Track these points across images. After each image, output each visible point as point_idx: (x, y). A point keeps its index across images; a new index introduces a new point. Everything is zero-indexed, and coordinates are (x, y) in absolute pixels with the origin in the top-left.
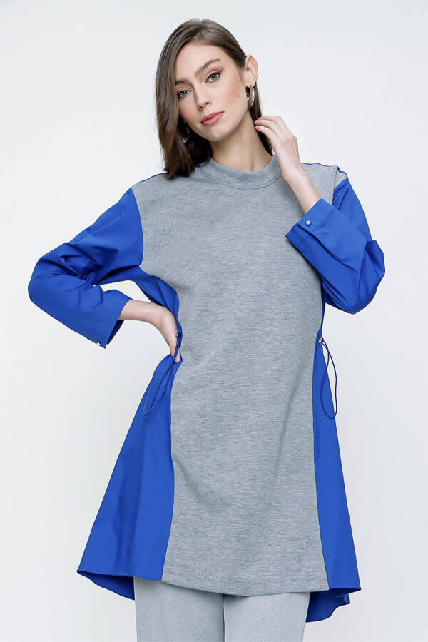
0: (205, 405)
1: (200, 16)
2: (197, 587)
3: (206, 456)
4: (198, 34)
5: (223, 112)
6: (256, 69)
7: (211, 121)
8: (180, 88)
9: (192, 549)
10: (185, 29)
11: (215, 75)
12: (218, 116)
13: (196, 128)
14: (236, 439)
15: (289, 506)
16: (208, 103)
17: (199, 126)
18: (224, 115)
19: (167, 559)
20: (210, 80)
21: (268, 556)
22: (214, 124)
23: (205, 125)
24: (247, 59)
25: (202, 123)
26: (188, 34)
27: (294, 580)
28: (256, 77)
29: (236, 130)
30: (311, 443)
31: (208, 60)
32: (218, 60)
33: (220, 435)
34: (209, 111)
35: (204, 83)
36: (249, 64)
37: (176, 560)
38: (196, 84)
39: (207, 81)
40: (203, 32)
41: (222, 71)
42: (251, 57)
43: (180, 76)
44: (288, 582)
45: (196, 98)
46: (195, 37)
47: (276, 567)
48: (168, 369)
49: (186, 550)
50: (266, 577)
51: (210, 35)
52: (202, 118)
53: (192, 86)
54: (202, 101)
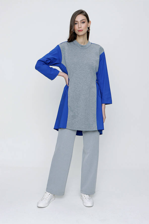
0: (74, 95)
1: (83, 10)
2: (73, 129)
8: (76, 22)
9: (71, 123)
11: (84, 22)
17: (77, 31)
18: (83, 31)
19: (67, 125)
20: (82, 23)
22: (80, 32)
26: (81, 12)
28: (90, 25)
29: (84, 35)
31: (83, 19)
32: (85, 20)
34: (80, 29)
36: (90, 23)
38: (79, 23)
42: (90, 21)
43: (76, 20)
45: (79, 26)
47: (88, 126)
48: (66, 88)
51: (84, 14)
52: (79, 30)
53: (78, 23)
54: (80, 27)
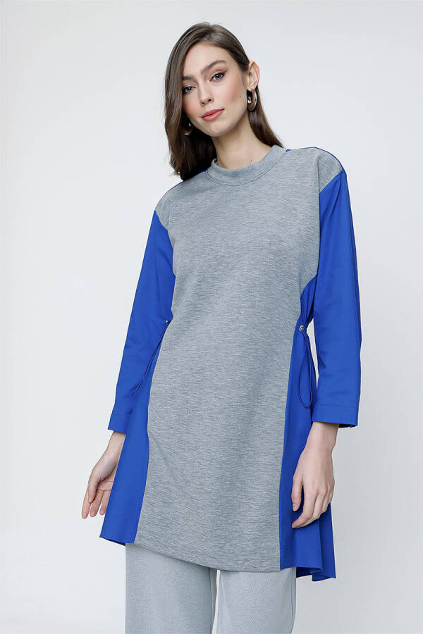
1: (212, 21)
3: (173, 435)
4: (208, 36)
5: (223, 109)
6: (258, 76)
7: (212, 117)
8: (187, 84)
9: (159, 517)
10: (195, 30)
11: (220, 75)
12: (218, 113)
13: (196, 122)
14: (199, 420)
15: (254, 488)
16: (210, 100)
17: (200, 121)
18: (225, 112)
20: (215, 79)
21: (227, 534)
22: (214, 120)
23: (205, 120)
24: (250, 64)
25: (203, 117)
26: (198, 35)
27: (246, 560)
28: (257, 82)
29: (235, 129)
30: (282, 428)
31: (214, 60)
32: (223, 62)
33: (186, 416)
34: (210, 107)
35: (208, 81)
36: (251, 71)
37: (146, 526)
38: (201, 81)
39: (211, 80)
40: (212, 34)
41: (226, 71)
42: (253, 64)
44: (240, 562)
45: (199, 94)
46: (205, 39)
49: (154, 518)
50: (221, 553)
51: (217, 37)
52: (203, 113)
53: (197, 83)
54: (204, 97)
